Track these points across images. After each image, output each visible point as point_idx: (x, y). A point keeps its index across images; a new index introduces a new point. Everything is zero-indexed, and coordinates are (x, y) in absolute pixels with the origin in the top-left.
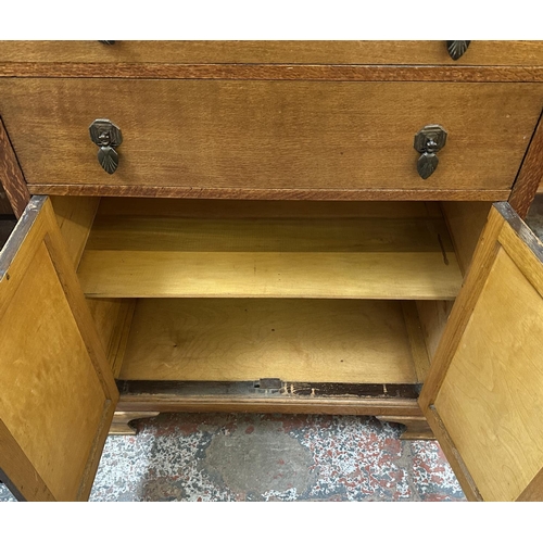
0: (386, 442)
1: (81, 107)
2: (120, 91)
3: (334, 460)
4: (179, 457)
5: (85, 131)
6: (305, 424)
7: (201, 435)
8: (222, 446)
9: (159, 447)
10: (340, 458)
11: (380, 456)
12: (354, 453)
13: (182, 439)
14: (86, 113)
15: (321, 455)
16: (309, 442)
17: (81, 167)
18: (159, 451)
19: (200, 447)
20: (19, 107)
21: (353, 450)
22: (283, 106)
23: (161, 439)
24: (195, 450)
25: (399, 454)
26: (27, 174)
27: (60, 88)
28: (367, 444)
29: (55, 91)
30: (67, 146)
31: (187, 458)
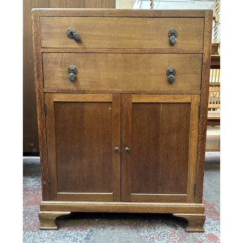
0: (180, 233)
1: (67, 61)
2: (79, 57)
3: (155, 240)
4: (77, 239)
5: (67, 69)
6: (140, 226)
7: (89, 231)
8: (99, 235)
9: (67, 235)
10: (158, 240)
11: (178, 239)
12: (165, 238)
13: (79, 232)
14: (68, 63)
15: (148, 239)
16: (142, 234)
17: (63, 82)
18: (67, 237)
19: (88, 235)
20: (49, 62)
21: (164, 237)
22: (126, 61)
23: (69, 232)
24: (85, 236)
25: (188, 238)
26: (45, 84)
27: (62, 56)
28: (171, 234)
29: (60, 57)
30: (60, 74)
31: (81, 240)
